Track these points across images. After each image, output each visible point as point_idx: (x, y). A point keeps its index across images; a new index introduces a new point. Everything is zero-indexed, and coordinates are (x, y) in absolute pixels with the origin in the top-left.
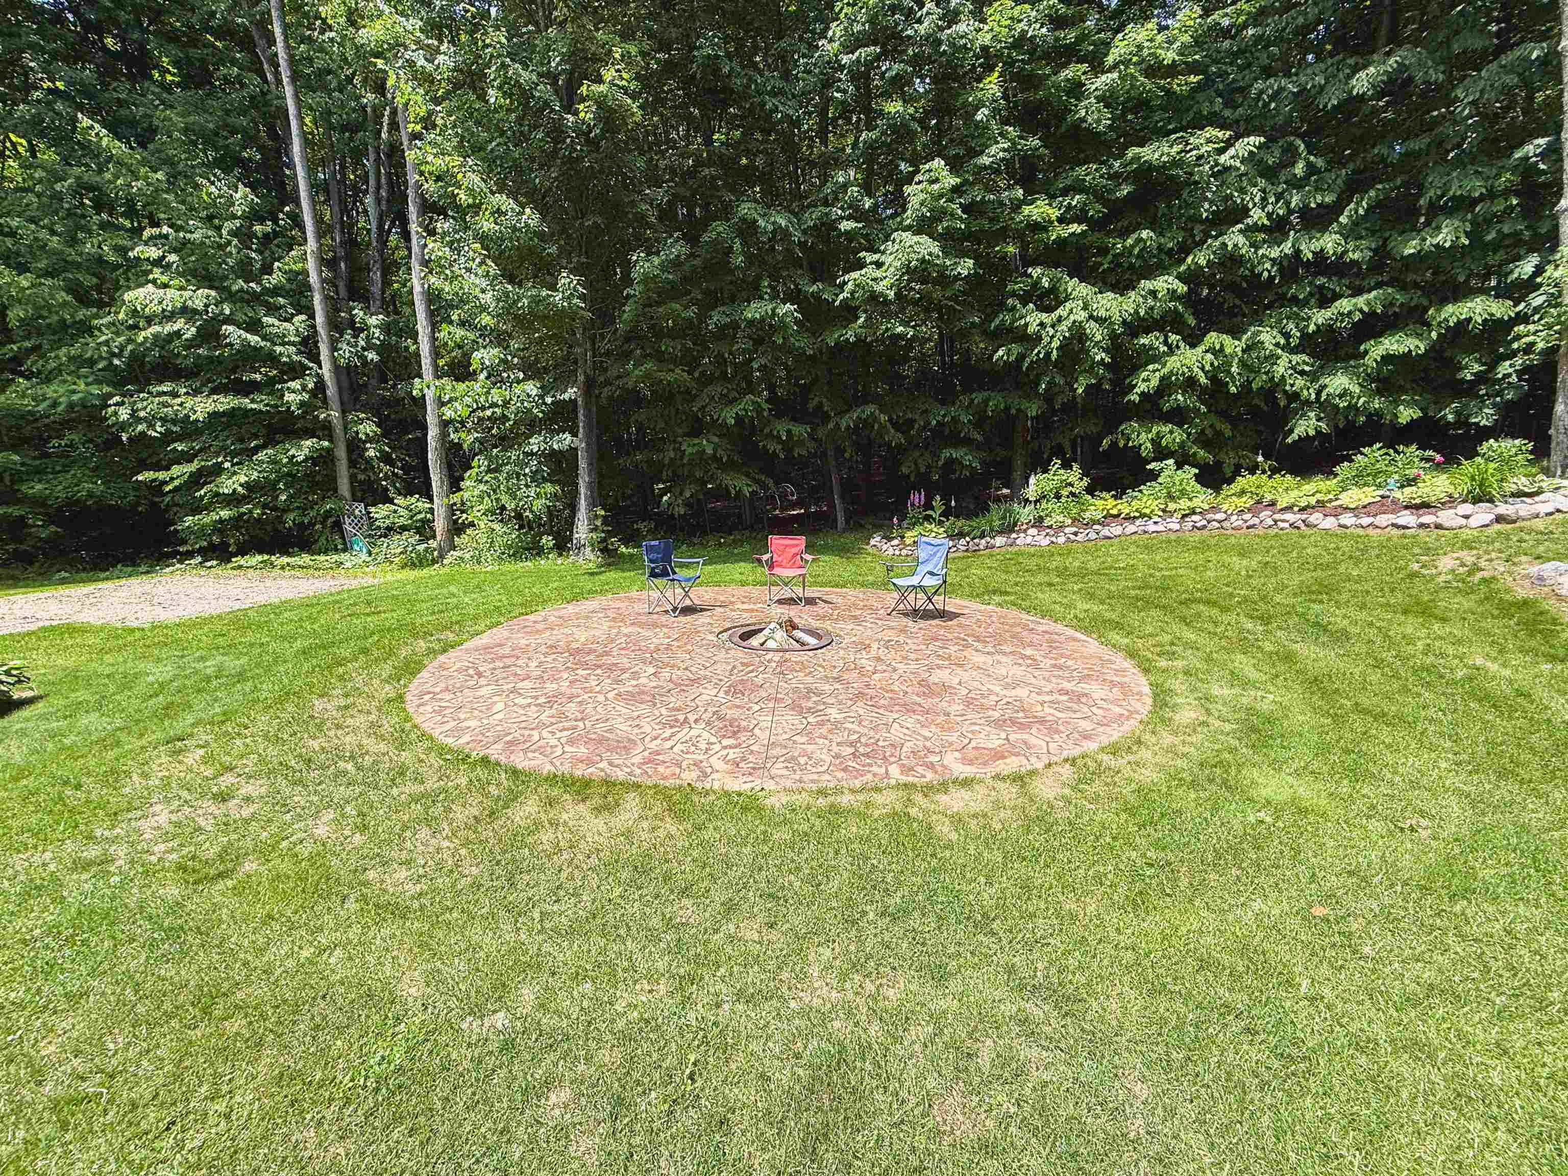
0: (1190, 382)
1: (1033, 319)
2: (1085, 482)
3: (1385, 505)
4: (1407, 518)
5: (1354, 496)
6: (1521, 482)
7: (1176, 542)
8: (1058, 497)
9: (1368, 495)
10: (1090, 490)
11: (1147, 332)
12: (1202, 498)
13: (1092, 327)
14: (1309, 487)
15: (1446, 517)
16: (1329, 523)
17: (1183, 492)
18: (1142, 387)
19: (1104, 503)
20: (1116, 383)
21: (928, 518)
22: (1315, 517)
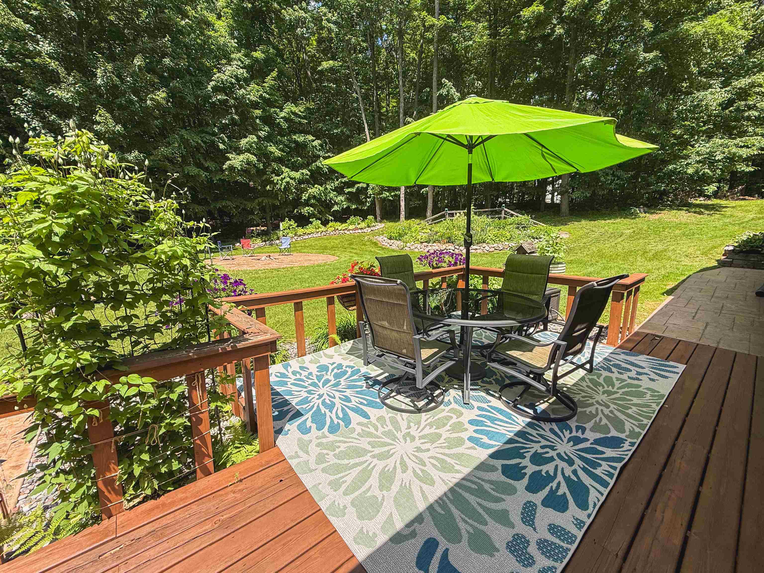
0: (314, 197)
1: (275, 178)
2: (296, 224)
3: (356, 229)
4: (360, 231)
5: (351, 227)
6: (373, 224)
7: (320, 238)
8: (289, 228)
9: (354, 227)
10: (297, 226)
11: (304, 183)
12: (323, 228)
13: (291, 181)
14: (344, 225)
15: (365, 230)
16: (348, 233)
17: (319, 227)
18: (304, 198)
19: (300, 231)
20: (297, 197)
21: (252, 236)
22: (346, 232)
